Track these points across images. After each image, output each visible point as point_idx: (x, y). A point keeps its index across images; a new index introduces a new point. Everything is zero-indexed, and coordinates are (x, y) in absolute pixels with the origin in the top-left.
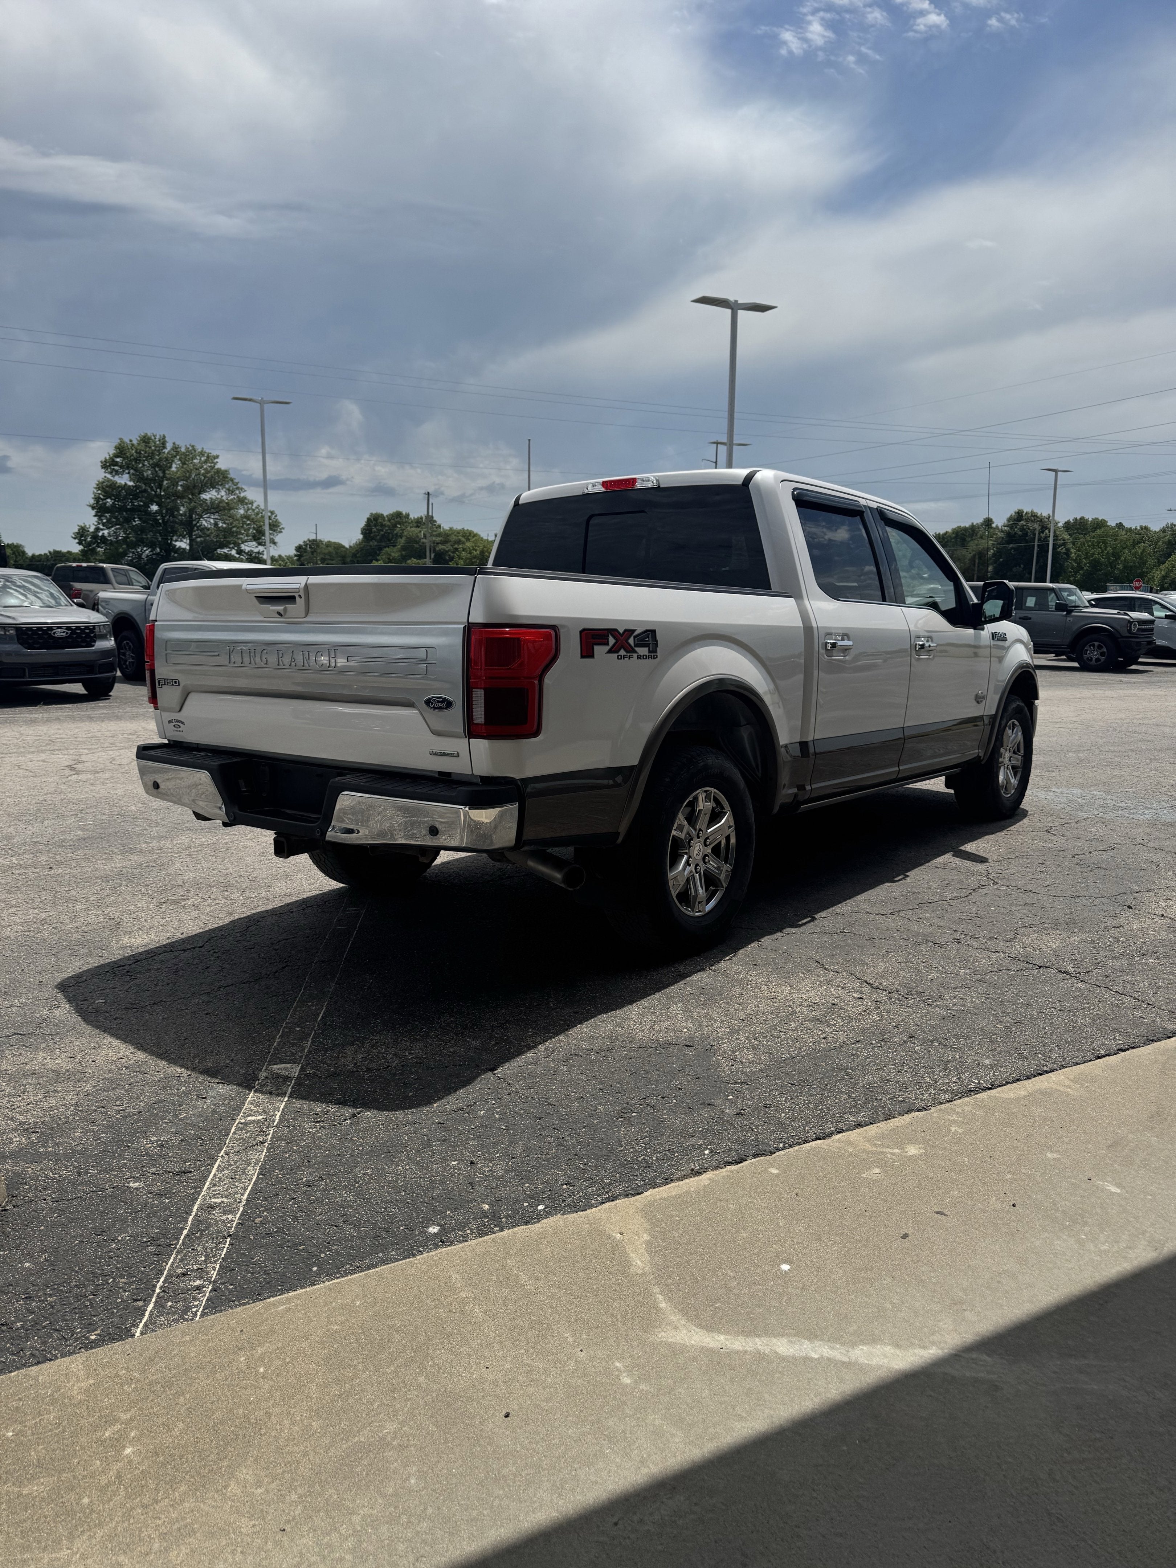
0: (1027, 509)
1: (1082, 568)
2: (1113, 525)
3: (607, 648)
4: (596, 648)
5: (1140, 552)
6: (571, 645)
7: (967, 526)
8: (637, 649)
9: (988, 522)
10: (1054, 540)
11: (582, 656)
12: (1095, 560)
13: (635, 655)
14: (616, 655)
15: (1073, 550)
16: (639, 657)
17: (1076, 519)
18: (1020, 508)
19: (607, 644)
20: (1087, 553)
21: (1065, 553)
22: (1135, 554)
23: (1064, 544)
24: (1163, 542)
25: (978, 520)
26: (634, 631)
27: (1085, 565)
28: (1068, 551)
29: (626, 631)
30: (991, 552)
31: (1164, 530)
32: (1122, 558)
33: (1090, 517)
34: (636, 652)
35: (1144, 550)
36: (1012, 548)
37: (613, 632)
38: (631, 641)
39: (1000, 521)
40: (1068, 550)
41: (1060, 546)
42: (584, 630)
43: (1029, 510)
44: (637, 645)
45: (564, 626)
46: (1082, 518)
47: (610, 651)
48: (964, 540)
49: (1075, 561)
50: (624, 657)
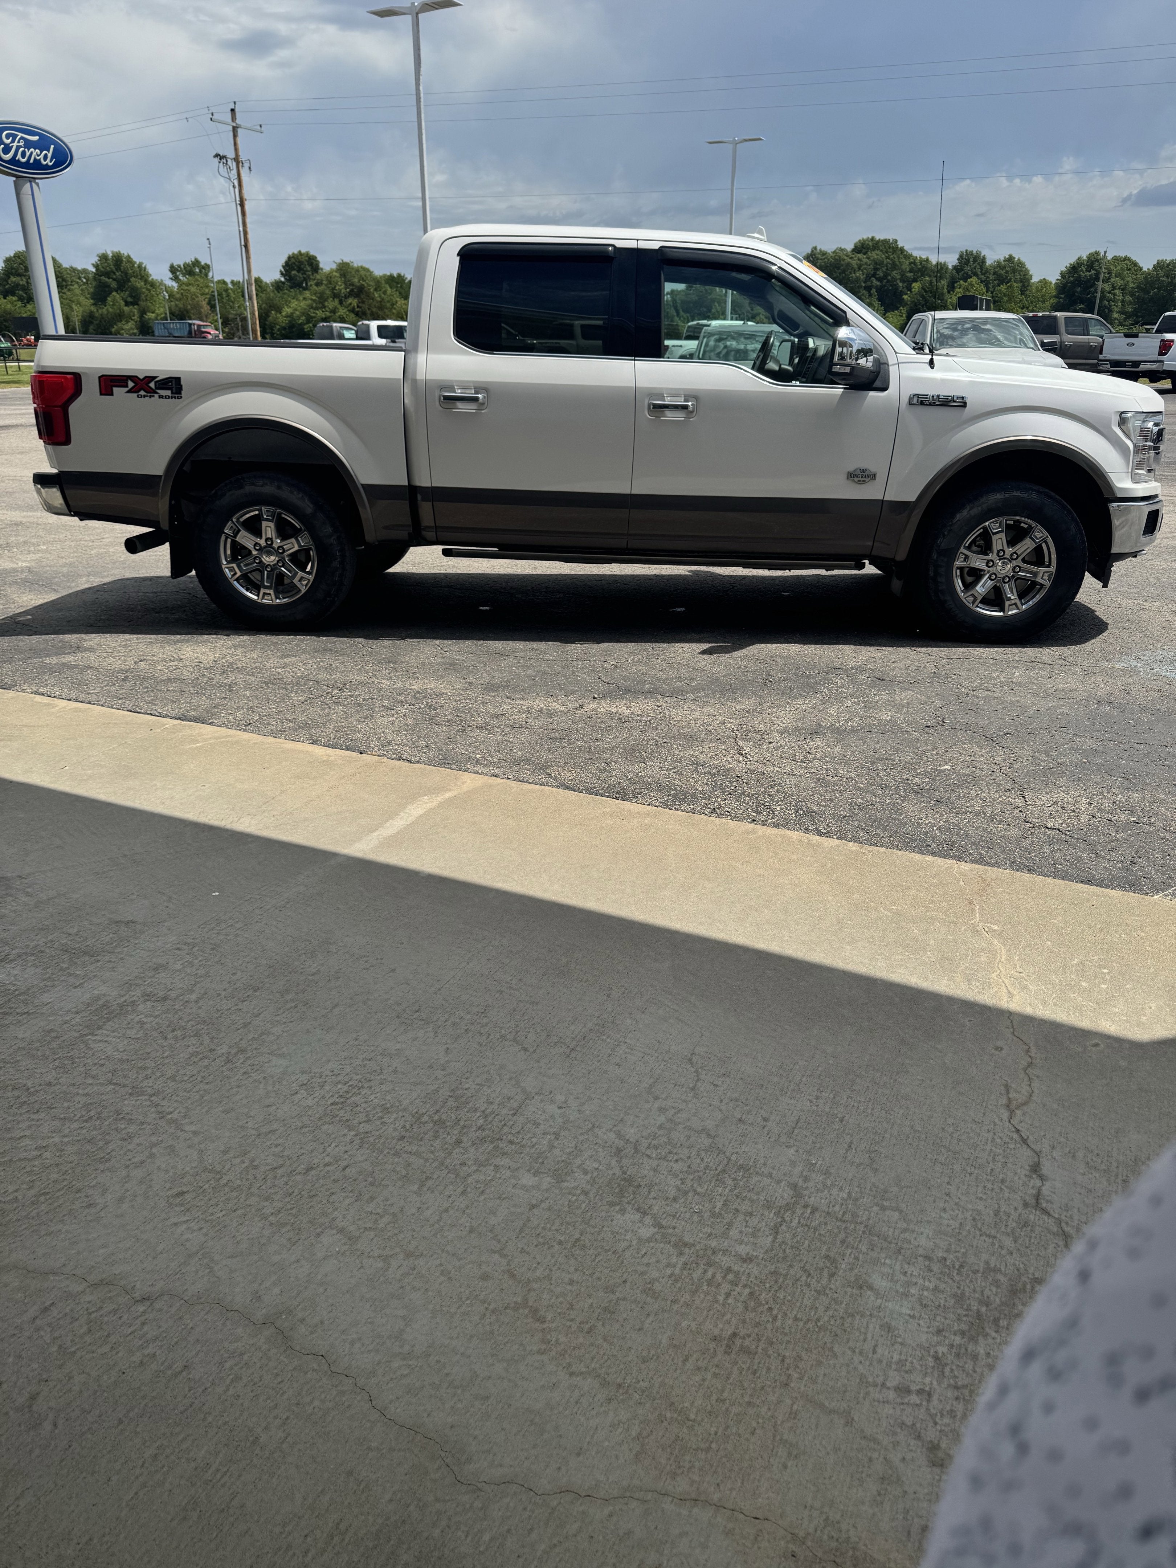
3: (127, 389)
4: (115, 389)
6: (90, 387)
8: (158, 391)
11: (101, 394)
13: (156, 396)
14: (136, 395)
16: (161, 397)
19: (127, 386)
26: (156, 377)
29: (146, 377)
34: (157, 393)
37: (134, 378)
38: (152, 385)
42: (103, 376)
44: (157, 388)
45: (85, 374)
47: (128, 392)
50: (145, 396)
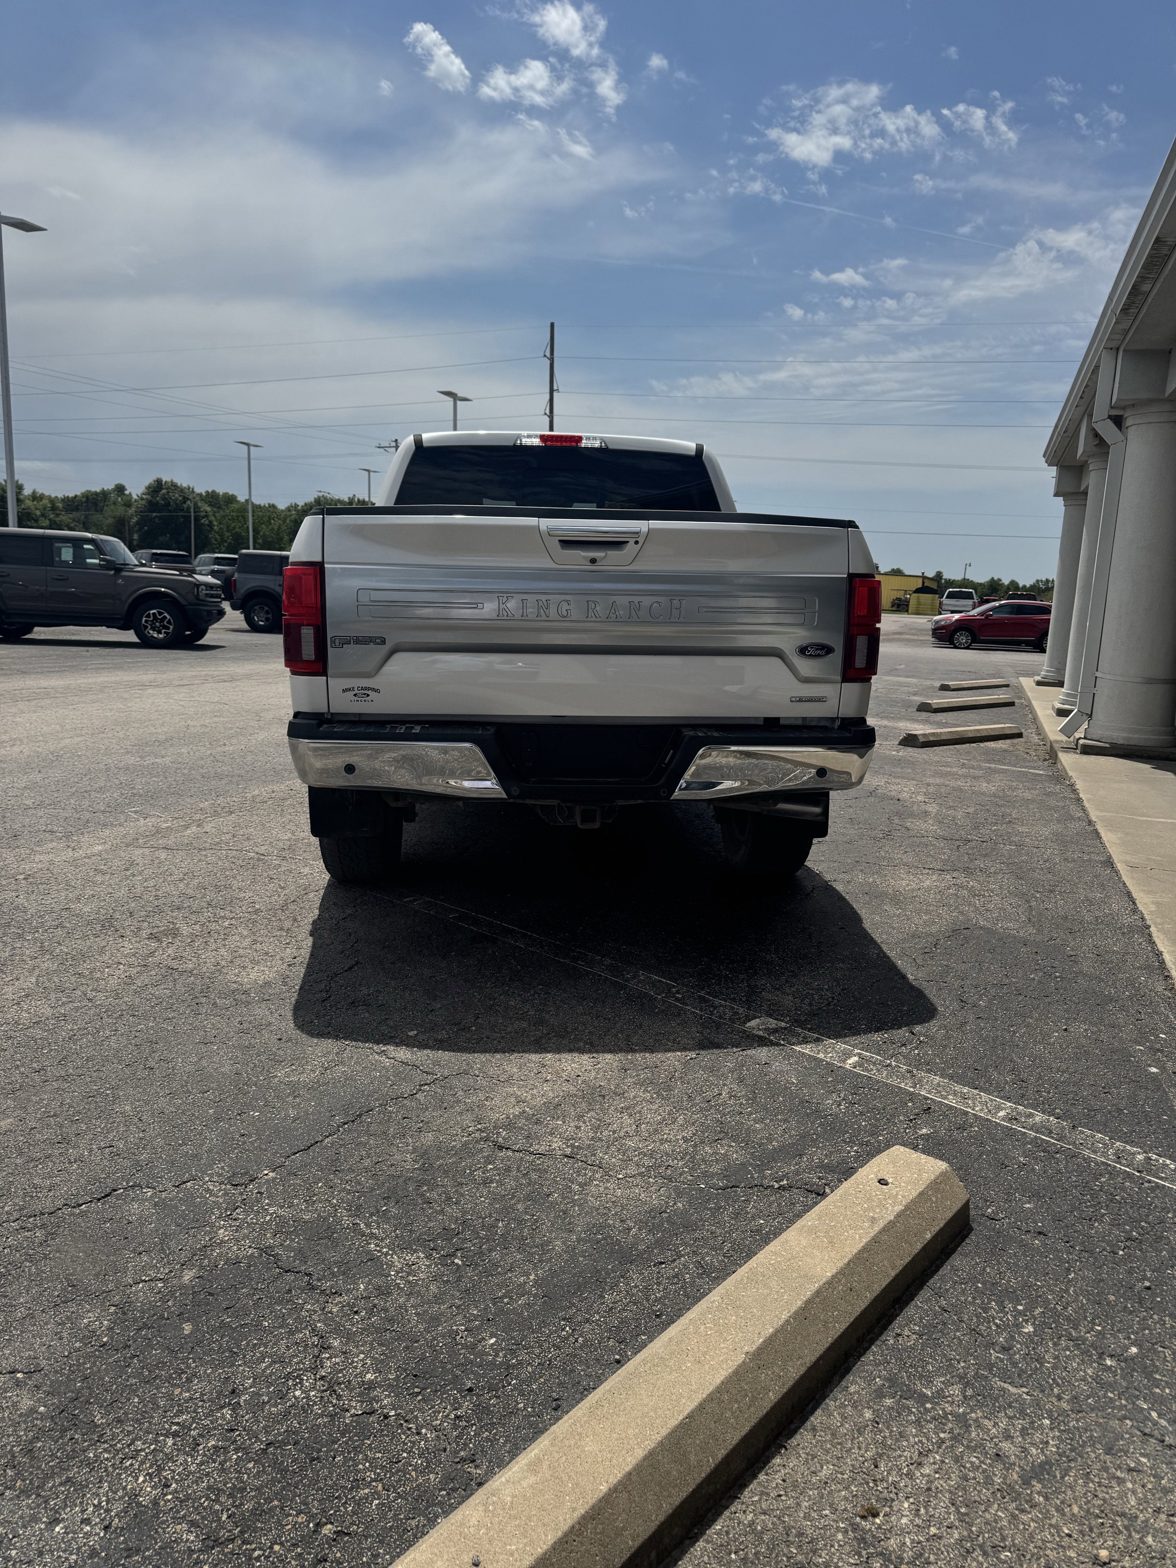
0: (166, 478)
1: (226, 541)
2: (243, 500)
5: (276, 528)
7: (98, 491)
9: (120, 489)
10: (195, 512)
12: (236, 533)
15: (215, 523)
17: (207, 492)
18: (159, 476)
20: (228, 527)
21: (209, 525)
22: (272, 530)
23: (206, 516)
24: (291, 521)
25: (109, 486)
27: (228, 537)
28: (211, 525)
30: (135, 520)
31: (289, 509)
32: (262, 534)
33: (221, 490)
35: (279, 527)
36: (156, 517)
39: (136, 489)
40: (211, 522)
41: (203, 518)
43: (169, 480)
46: (213, 492)
48: (96, 504)
49: (217, 533)
